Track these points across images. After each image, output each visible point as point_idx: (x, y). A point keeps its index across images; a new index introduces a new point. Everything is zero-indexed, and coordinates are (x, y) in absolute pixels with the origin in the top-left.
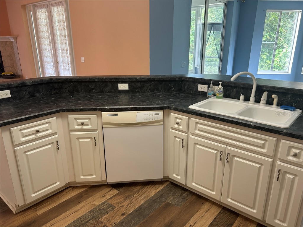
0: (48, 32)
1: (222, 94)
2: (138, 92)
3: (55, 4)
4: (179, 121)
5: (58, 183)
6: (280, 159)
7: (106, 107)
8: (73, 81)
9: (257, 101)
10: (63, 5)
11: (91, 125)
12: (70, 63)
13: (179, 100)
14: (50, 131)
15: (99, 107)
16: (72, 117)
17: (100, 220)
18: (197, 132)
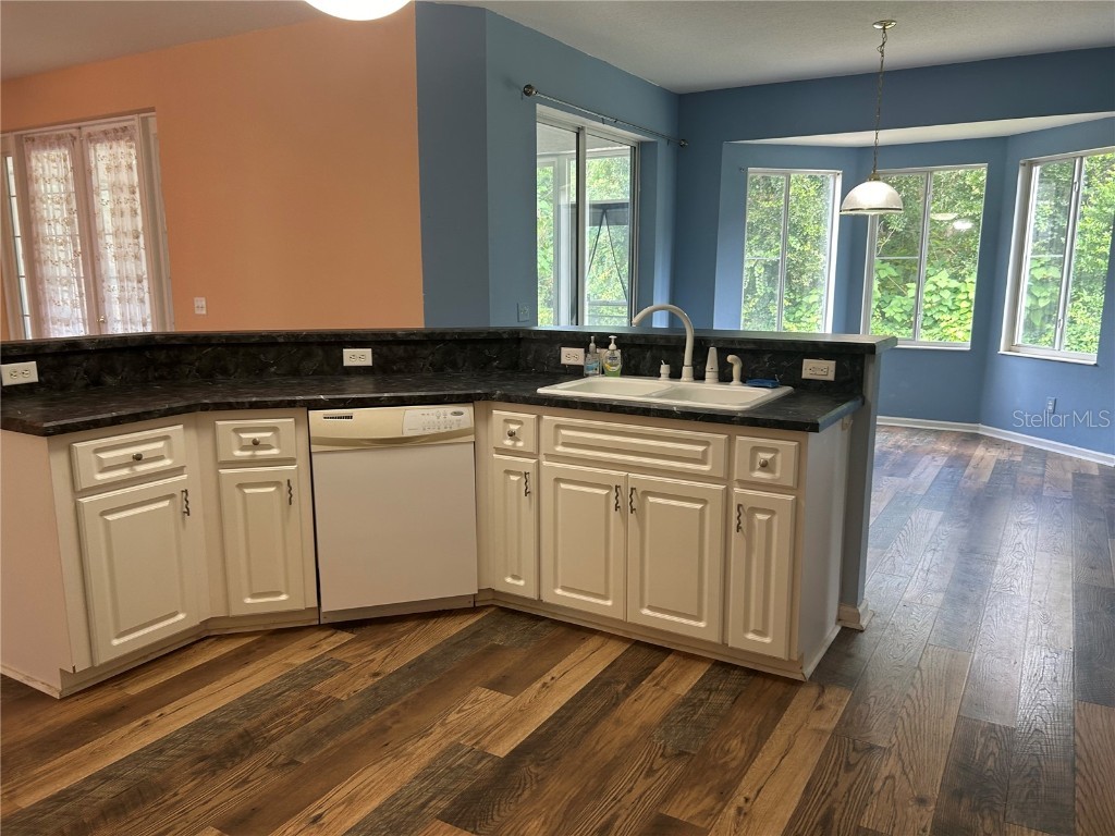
0: (70, 223)
1: (619, 367)
2: (400, 371)
3: (102, 136)
4: (514, 427)
5: (181, 616)
6: (739, 481)
7: (322, 397)
8: (214, 342)
9: (699, 376)
10: (132, 139)
11: (279, 447)
12: (149, 320)
13: (512, 383)
14: (167, 462)
15: (301, 398)
16: (225, 425)
17: (314, 689)
18: (560, 449)
